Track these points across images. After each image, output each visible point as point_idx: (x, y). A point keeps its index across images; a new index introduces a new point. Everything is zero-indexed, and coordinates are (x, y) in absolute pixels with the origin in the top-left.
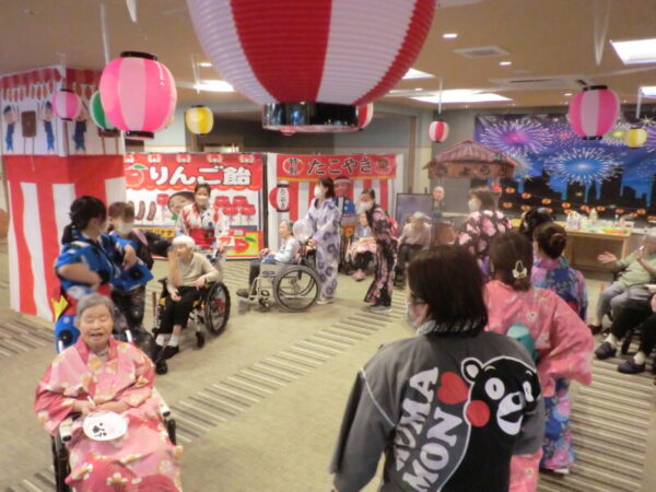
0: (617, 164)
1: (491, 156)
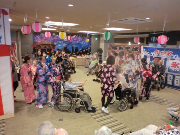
0: (66, 45)
1: (51, 43)
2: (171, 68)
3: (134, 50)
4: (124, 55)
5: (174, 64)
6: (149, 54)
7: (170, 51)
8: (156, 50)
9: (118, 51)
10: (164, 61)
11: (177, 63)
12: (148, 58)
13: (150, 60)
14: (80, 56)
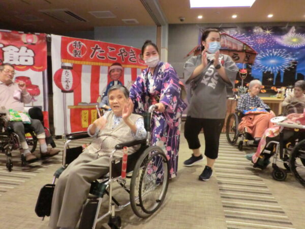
0: (294, 59)
1: (240, 46)
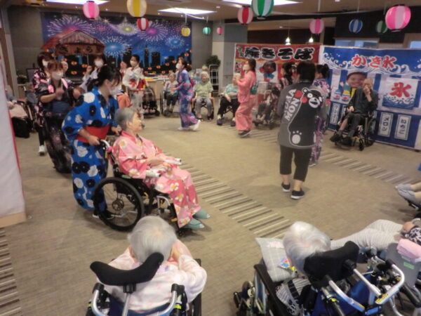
0: (129, 45)
1: (91, 40)
2: (391, 96)
3: (300, 57)
4: (275, 70)
5: (398, 89)
6: (338, 64)
7: (391, 56)
8: (356, 55)
9: (260, 60)
10: (374, 80)
11: (405, 86)
12: (336, 74)
13: (341, 81)
14: (166, 76)
